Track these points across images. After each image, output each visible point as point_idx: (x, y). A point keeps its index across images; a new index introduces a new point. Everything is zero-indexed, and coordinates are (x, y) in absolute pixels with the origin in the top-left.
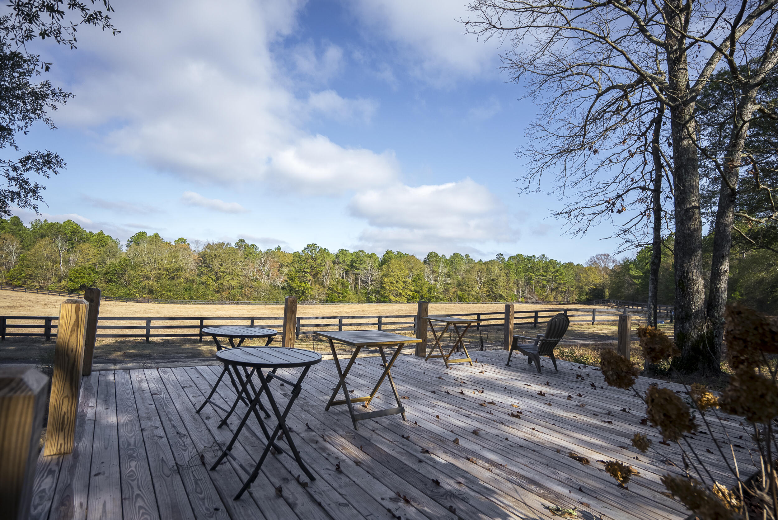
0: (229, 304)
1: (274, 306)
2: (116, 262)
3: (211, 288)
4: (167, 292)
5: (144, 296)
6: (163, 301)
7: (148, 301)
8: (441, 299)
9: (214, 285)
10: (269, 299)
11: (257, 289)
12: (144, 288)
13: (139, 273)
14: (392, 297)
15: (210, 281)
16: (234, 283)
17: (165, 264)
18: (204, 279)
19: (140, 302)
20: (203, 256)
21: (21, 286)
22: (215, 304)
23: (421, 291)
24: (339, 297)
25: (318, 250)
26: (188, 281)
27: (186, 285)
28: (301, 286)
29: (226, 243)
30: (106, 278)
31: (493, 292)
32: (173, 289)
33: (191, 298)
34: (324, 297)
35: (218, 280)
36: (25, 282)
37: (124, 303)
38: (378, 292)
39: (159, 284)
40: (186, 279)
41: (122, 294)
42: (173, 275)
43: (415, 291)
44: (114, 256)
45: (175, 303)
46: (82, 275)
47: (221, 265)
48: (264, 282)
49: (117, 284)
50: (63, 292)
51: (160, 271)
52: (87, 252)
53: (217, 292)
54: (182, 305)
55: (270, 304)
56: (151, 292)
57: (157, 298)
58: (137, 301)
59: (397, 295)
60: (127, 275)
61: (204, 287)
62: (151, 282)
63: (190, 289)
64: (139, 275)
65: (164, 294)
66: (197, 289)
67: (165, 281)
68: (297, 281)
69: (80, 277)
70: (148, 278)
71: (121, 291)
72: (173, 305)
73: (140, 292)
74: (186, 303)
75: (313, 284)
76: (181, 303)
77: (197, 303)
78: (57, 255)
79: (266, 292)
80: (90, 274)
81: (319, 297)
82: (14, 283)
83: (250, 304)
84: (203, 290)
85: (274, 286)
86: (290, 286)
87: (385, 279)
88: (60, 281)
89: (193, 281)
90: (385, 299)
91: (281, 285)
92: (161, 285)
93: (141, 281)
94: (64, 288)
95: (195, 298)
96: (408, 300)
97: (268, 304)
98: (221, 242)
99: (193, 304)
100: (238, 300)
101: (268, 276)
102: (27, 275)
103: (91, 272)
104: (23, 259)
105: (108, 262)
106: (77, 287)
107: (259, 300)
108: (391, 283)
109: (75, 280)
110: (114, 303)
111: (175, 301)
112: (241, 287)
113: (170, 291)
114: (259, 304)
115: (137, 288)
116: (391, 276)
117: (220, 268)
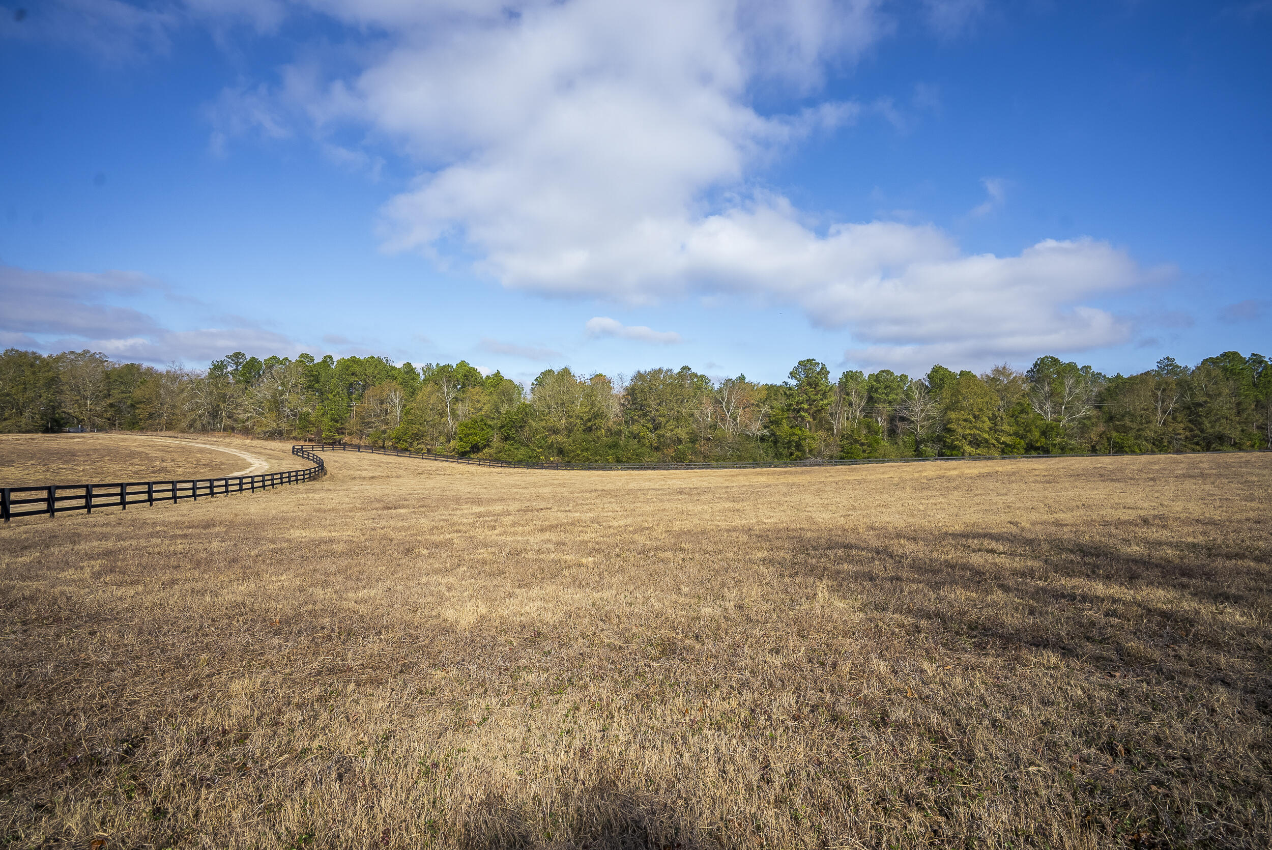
0: (677, 468)
1: (752, 470)
2: (514, 409)
3: (647, 443)
4: (582, 451)
5: (552, 459)
6: (577, 466)
7: (557, 467)
8: (1071, 449)
9: (651, 438)
10: (741, 458)
11: (719, 442)
12: (551, 447)
13: (543, 424)
14: (968, 448)
15: (644, 433)
16: (682, 433)
17: (578, 409)
18: (635, 428)
19: (546, 468)
20: (631, 392)
21: (406, 450)
22: (654, 469)
23: (1029, 434)
24: (864, 451)
25: (818, 370)
26: (612, 434)
27: (609, 440)
28: (794, 434)
29: (665, 369)
30: (502, 434)
31: (1202, 431)
32: (592, 446)
33: (618, 461)
34: (836, 452)
35: (656, 429)
36: (411, 444)
37: (525, 470)
38: (940, 439)
39: (570, 440)
40: (609, 430)
41: (522, 457)
42: (589, 424)
43: (1016, 434)
44: (510, 401)
45: (595, 469)
46: (473, 431)
47: (659, 404)
48: (728, 429)
49: (515, 441)
50: (453, 457)
51: (572, 420)
52: (477, 397)
53: (657, 449)
54: (606, 472)
55: (744, 467)
56: (561, 452)
57: (569, 462)
58: (542, 467)
59: (976, 442)
60: (527, 428)
61: (636, 441)
62: (559, 438)
63: (615, 446)
64: (543, 427)
65: (578, 455)
66: (626, 446)
67: (579, 435)
68: (785, 426)
69: (471, 434)
70: (555, 432)
71: (522, 453)
72: (592, 472)
73: (546, 453)
74: (611, 469)
75: (813, 429)
76: (604, 469)
77: (628, 469)
78: (444, 404)
79: (736, 446)
80: (483, 429)
81: (827, 452)
82: (399, 446)
83: (709, 467)
84: (635, 447)
85: (748, 436)
86: (773, 435)
87: (953, 415)
88: (449, 441)
89: (619, 433)
90: (954, 452)
91: (759, 433)
92: (574, 442)
93: (546, 437)
94: (454, 450)
95: (624, 459)
96: (1003, 452)
97: (741, 467)
98: (657, 368)
99: (622, 469)
100: (691, 461)
101: (735, 420)
102: (413, 434)
103: (484, 427)
104: (408, 413)
105: (503, 410)
106: (468, 449)
107: (724, 460)
108: (965, 420)
109: (465, 439)
110: (511, 470)
111: (595, 465)
112: (693, 441)
113: (587, 450)
114: (723, 468)
115: (541, 447)
116: (962, 408)
117: (657, 411)
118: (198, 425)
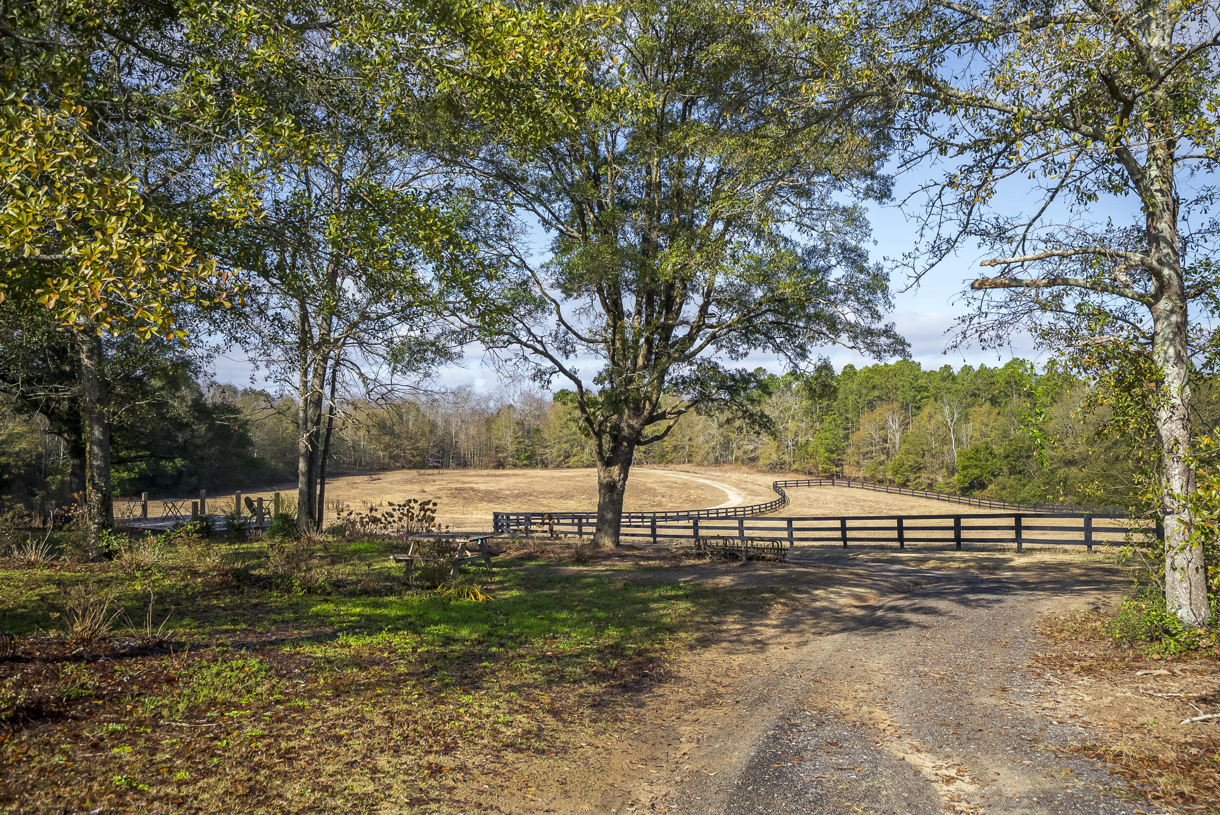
5: (1061, 499)
12: (1060, 483)
30: (1008, 465)
36: (908, 478)
41: (1025, 495)
62: (1072, 471)
64: (1050, 457)
69: (970, 466)
73: (1055, 492)
80: (987, 460)
82: (897, 480)
102: (909, 466)
103: (989, 456)
104: (905, 441)
106: (966, 485)
109: (962, 473)
115: (1048, 484)
118: (711, 457)
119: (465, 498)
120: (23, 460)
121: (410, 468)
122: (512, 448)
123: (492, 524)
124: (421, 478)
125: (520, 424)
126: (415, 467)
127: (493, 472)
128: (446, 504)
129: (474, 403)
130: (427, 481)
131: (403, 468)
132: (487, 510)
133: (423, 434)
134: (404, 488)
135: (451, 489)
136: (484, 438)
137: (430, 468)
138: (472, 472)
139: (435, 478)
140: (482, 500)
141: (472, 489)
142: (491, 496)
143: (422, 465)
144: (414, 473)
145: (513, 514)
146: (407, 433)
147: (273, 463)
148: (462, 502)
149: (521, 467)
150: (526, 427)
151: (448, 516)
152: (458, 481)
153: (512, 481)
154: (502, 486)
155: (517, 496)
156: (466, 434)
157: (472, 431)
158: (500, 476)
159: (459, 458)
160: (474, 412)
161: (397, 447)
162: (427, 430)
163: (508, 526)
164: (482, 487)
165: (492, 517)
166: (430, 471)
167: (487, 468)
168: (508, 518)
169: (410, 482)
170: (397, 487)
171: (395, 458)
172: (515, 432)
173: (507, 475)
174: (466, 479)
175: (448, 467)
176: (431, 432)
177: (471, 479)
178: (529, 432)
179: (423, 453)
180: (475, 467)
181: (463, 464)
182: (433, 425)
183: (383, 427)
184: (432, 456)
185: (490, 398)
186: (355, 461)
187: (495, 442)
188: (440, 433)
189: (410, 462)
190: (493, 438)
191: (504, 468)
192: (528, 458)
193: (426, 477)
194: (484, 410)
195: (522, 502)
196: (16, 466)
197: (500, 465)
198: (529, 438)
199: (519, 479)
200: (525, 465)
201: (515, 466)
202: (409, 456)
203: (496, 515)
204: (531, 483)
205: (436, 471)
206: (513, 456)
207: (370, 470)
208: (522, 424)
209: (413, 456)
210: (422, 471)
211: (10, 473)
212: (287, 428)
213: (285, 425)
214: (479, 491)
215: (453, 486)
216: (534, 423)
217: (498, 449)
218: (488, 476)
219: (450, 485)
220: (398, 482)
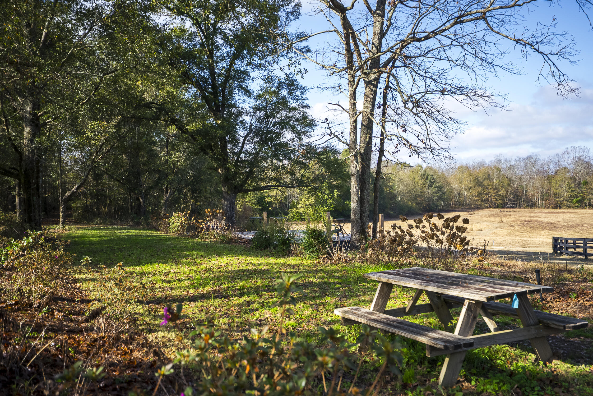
119: (531, 227)
120: (278, 200)
121: (494, 208)
122: (566, 195)
123: (552, 246)
124: (501, 214)
125: (573, 179)
126: (498, 207)
127: (553, 210)
128: (518, 231)
129: (538, 167)
130: (505, 216)
131: (490, 207)
132: (548, 235)
133: (503, 186)
134: (489, 219)
135: (522, 221)
136: (546, 188)
137: (508, 207)
138: (537, 210)
139: (511, 213)
140: (544, 228)
141: (537, 221)
142: (550, 226)
143: (503, 206)
144: (497, 210)
145: (571, 239)
146: (492, 185)
147: (410, 203)
148: (529, 229)
149: (573, 208)
150: (578, 181)
151: (518, 238)
152: (527, 216)
153: (567, 216)
154: (560, 219)
155: (571, 227)
156: (533, 186)
157: (538, 184)
158: (558, 213)
159: (528, 201)
160: (538, 171)
161: (486, 194)
162: (506, 183)
163: (567, 248)
164: (545, 220)
165: (551, 241)
166: (508, 210)
167: (548, 208)
168: (567, 242)
169: (494, 216)
170: (485, 219)
171: (485, 201)
172: (568, 184)
173: (563, 213)
174: (533, 215)
175: (520, 207)
176: (509, 185)
177: (536, 215)
178: (579, 184)
179: (503, 198)
180: (539, 207)
181: (531, 205)
182: (510, 181)
183: (478, 182)
184: (509, 200)
185: (550, 162)
186: (460, 202)
187: (554, 191)
188: (515, 186)
189: (495, 204)
190: (553, 189)
191: (560, 208)
192: (578, 202)
193: (505, 213)
194: (546, 171)
195: (575, 231)
196: (274, 203)
197: (558, 206)
198: (579, 188)
199: (573, 215)
200: (577, 206)
201: (569, 207)
202: (494, 200)
203: (555, 239)
204: (582, 218)
205: (512, 210)
206: (567, 200)
207: (469, 208)
208: (575, 178)
209: (497, 200)
210: (502, 210)
211: (272, 207)
212: (418, 183)
213: (416, 181)
214: (542, 223)
215: (523, 219)
216: (583, 178)
217: (556, 195)
218: (549, 213)
219: (521, 218)
220: (485, 216)
